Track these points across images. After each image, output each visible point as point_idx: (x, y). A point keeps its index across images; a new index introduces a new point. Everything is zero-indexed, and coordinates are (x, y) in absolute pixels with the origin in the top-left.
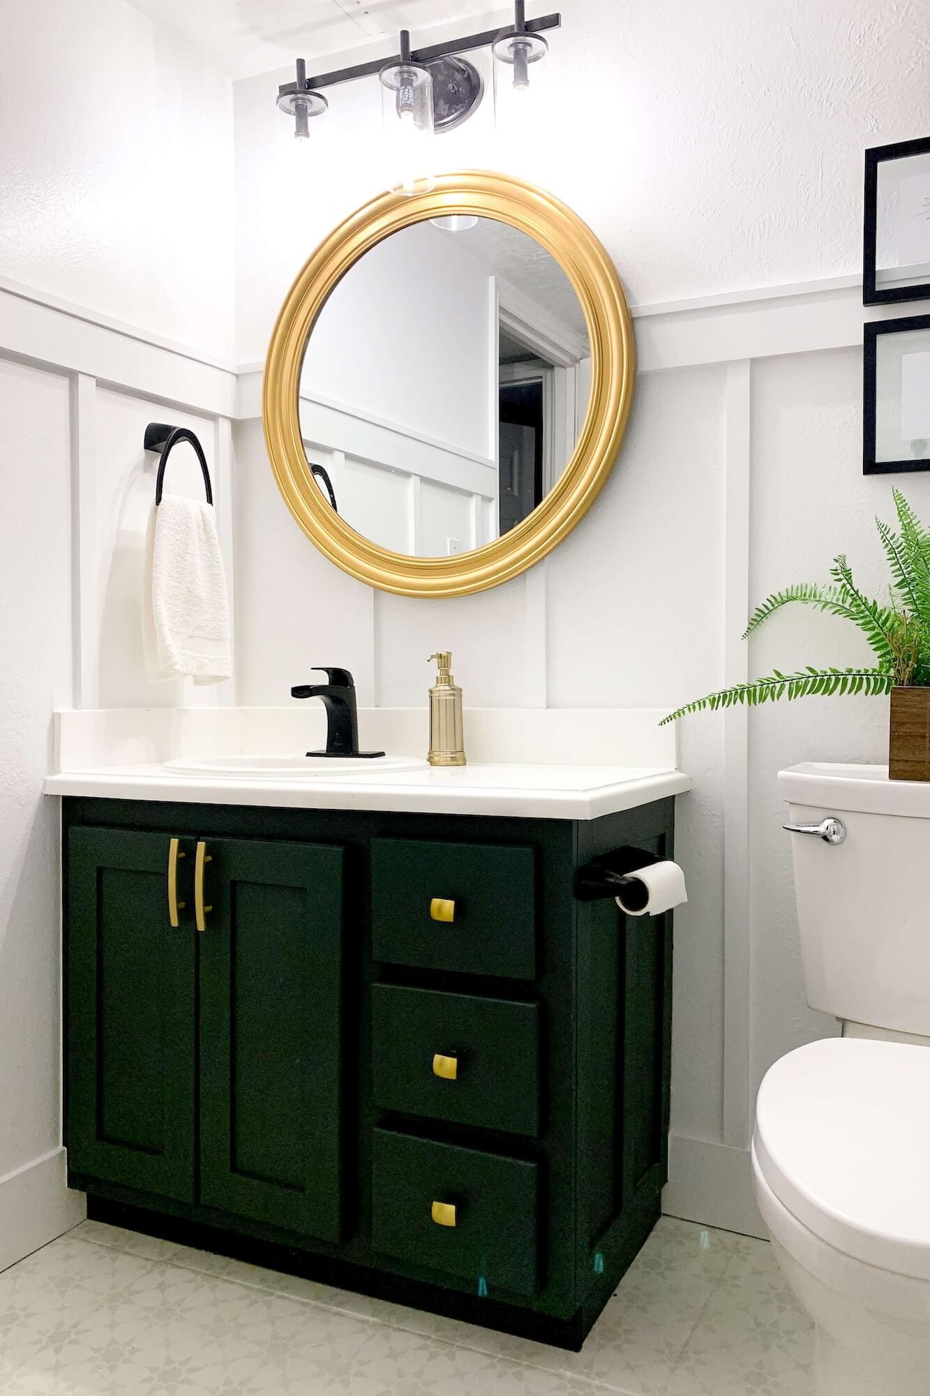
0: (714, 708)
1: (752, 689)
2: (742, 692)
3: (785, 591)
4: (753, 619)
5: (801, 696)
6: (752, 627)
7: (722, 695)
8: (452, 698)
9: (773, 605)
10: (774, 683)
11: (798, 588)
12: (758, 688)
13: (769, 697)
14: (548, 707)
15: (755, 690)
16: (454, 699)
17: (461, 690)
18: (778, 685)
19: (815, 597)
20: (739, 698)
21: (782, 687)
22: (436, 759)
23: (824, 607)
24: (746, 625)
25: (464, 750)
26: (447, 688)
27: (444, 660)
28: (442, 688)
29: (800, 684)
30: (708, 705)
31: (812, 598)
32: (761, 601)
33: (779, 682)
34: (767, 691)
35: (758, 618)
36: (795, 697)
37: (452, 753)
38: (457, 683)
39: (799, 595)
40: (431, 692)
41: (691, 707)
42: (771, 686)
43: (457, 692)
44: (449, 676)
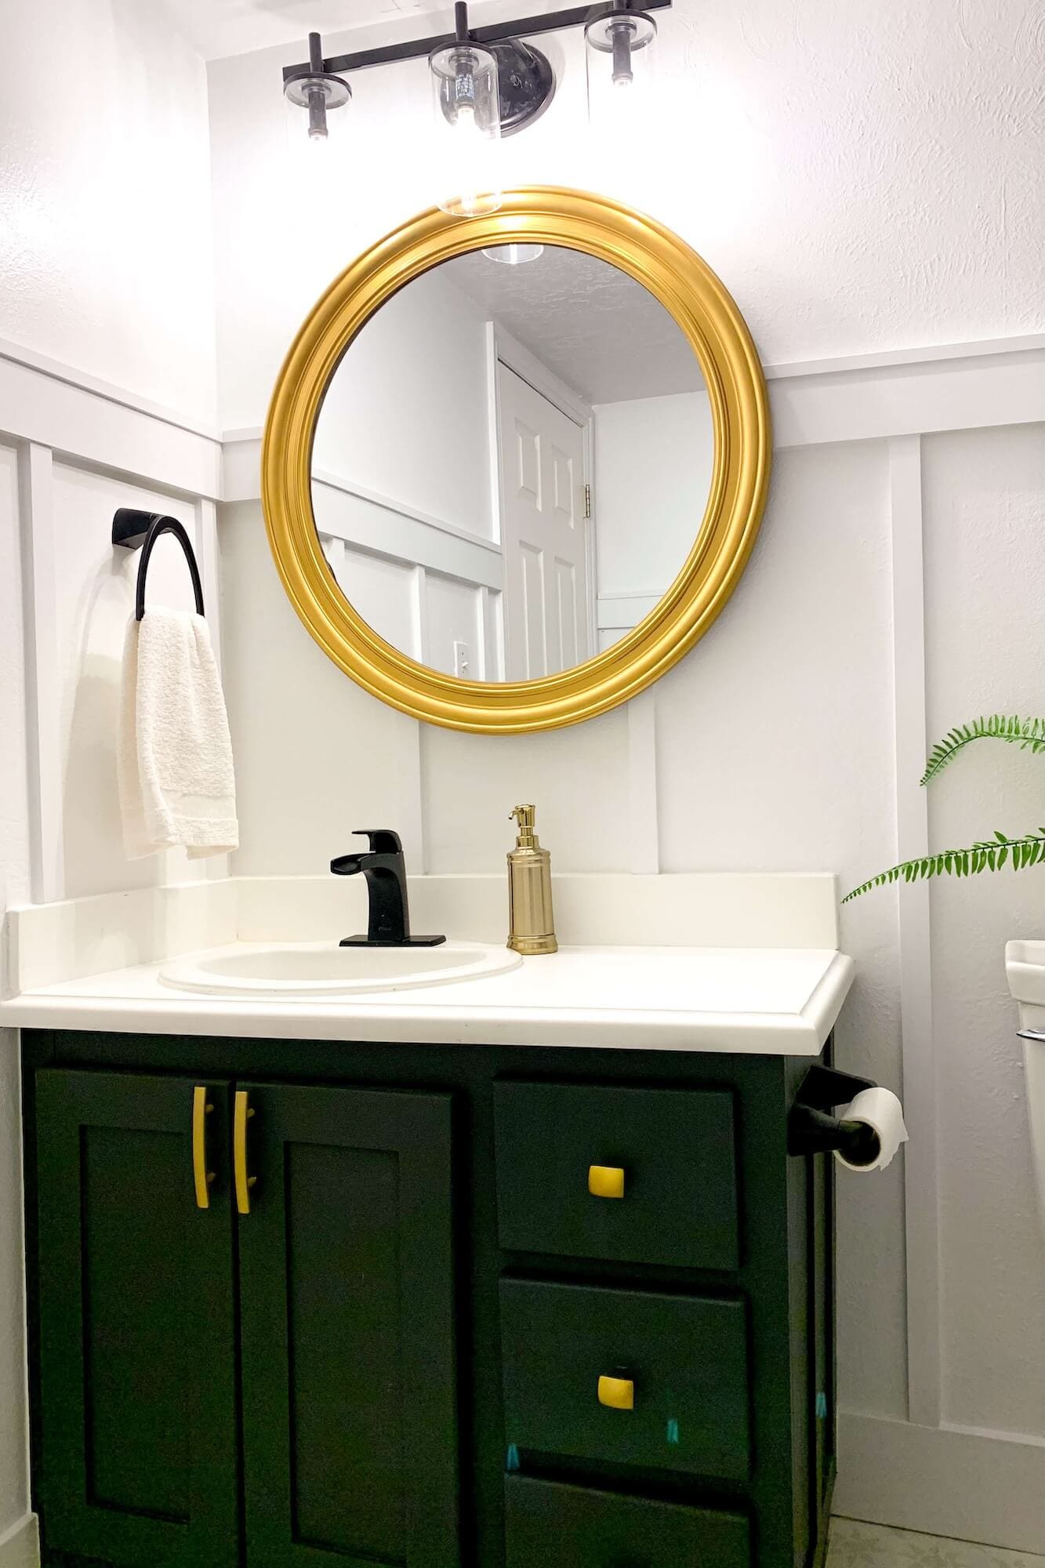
0: (911, 879)
1: (961, 855)
2: (949, 859)
3: (972, 724)
4: (932, 760)
5: (1031, 864)
6: (931, 770)
7: (920, 863)
8: (538, 865)
9: (956, 742)
10: (992, 847)
11: (990, 721)
12: (970, 854)
13: (987, 864)
14: (661, 872)
15: (966, 856)
16: (541, 867)
17: (548, 854)
18: (998, 850)
19: (1017, 732)
20: (944, 867)
21: (1004, 852)
22: (521, 946)
23: (1035, 747)
24: (925, 768)
25: (555, 933)
26: (531, 852)
27: (525, 817)
28: (524, 853)
29: (1028, 849)
30: (902, 876)
31: (1013, 734)
32: (941, 737)
33: (999, 846)
34: (983, 858)
35: (939, 758)
36: (1023, 866)
37: (541, 937)
38: (543, 844)
39: (994, 729)
40: (510, 857)
41: (880, 878)
42: (987, 851)
43: (543, 857)
44: (532, 836)
